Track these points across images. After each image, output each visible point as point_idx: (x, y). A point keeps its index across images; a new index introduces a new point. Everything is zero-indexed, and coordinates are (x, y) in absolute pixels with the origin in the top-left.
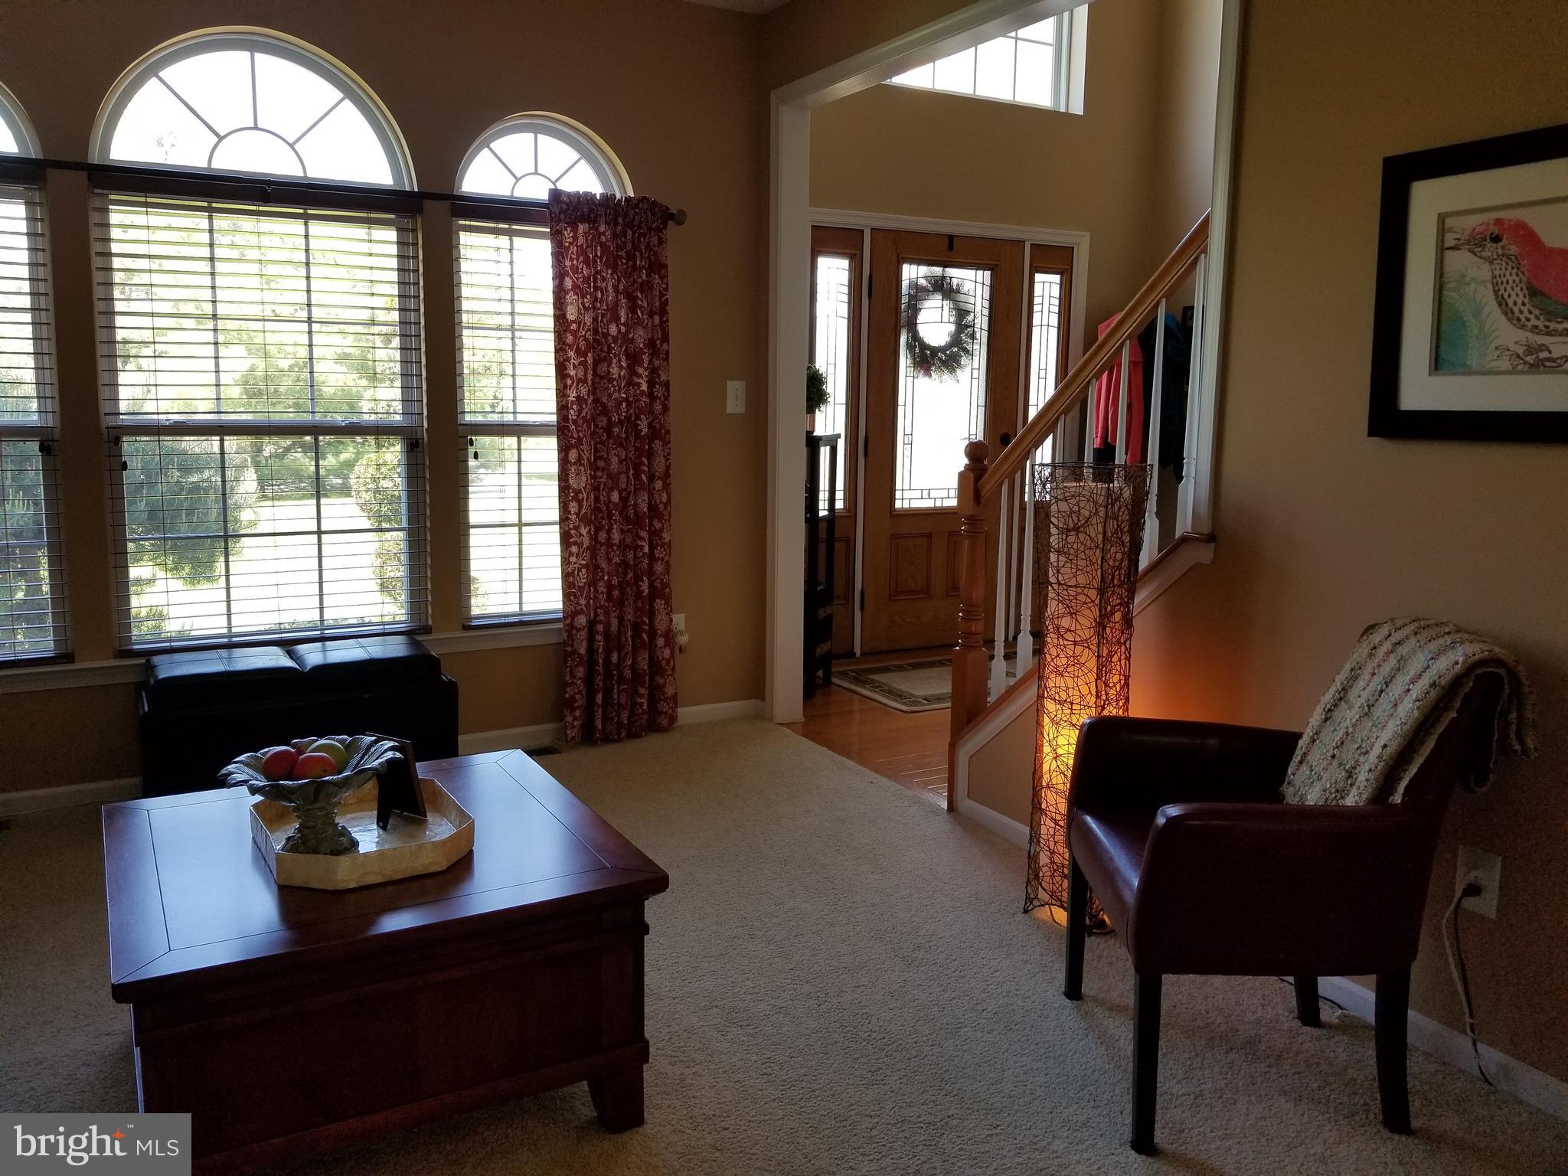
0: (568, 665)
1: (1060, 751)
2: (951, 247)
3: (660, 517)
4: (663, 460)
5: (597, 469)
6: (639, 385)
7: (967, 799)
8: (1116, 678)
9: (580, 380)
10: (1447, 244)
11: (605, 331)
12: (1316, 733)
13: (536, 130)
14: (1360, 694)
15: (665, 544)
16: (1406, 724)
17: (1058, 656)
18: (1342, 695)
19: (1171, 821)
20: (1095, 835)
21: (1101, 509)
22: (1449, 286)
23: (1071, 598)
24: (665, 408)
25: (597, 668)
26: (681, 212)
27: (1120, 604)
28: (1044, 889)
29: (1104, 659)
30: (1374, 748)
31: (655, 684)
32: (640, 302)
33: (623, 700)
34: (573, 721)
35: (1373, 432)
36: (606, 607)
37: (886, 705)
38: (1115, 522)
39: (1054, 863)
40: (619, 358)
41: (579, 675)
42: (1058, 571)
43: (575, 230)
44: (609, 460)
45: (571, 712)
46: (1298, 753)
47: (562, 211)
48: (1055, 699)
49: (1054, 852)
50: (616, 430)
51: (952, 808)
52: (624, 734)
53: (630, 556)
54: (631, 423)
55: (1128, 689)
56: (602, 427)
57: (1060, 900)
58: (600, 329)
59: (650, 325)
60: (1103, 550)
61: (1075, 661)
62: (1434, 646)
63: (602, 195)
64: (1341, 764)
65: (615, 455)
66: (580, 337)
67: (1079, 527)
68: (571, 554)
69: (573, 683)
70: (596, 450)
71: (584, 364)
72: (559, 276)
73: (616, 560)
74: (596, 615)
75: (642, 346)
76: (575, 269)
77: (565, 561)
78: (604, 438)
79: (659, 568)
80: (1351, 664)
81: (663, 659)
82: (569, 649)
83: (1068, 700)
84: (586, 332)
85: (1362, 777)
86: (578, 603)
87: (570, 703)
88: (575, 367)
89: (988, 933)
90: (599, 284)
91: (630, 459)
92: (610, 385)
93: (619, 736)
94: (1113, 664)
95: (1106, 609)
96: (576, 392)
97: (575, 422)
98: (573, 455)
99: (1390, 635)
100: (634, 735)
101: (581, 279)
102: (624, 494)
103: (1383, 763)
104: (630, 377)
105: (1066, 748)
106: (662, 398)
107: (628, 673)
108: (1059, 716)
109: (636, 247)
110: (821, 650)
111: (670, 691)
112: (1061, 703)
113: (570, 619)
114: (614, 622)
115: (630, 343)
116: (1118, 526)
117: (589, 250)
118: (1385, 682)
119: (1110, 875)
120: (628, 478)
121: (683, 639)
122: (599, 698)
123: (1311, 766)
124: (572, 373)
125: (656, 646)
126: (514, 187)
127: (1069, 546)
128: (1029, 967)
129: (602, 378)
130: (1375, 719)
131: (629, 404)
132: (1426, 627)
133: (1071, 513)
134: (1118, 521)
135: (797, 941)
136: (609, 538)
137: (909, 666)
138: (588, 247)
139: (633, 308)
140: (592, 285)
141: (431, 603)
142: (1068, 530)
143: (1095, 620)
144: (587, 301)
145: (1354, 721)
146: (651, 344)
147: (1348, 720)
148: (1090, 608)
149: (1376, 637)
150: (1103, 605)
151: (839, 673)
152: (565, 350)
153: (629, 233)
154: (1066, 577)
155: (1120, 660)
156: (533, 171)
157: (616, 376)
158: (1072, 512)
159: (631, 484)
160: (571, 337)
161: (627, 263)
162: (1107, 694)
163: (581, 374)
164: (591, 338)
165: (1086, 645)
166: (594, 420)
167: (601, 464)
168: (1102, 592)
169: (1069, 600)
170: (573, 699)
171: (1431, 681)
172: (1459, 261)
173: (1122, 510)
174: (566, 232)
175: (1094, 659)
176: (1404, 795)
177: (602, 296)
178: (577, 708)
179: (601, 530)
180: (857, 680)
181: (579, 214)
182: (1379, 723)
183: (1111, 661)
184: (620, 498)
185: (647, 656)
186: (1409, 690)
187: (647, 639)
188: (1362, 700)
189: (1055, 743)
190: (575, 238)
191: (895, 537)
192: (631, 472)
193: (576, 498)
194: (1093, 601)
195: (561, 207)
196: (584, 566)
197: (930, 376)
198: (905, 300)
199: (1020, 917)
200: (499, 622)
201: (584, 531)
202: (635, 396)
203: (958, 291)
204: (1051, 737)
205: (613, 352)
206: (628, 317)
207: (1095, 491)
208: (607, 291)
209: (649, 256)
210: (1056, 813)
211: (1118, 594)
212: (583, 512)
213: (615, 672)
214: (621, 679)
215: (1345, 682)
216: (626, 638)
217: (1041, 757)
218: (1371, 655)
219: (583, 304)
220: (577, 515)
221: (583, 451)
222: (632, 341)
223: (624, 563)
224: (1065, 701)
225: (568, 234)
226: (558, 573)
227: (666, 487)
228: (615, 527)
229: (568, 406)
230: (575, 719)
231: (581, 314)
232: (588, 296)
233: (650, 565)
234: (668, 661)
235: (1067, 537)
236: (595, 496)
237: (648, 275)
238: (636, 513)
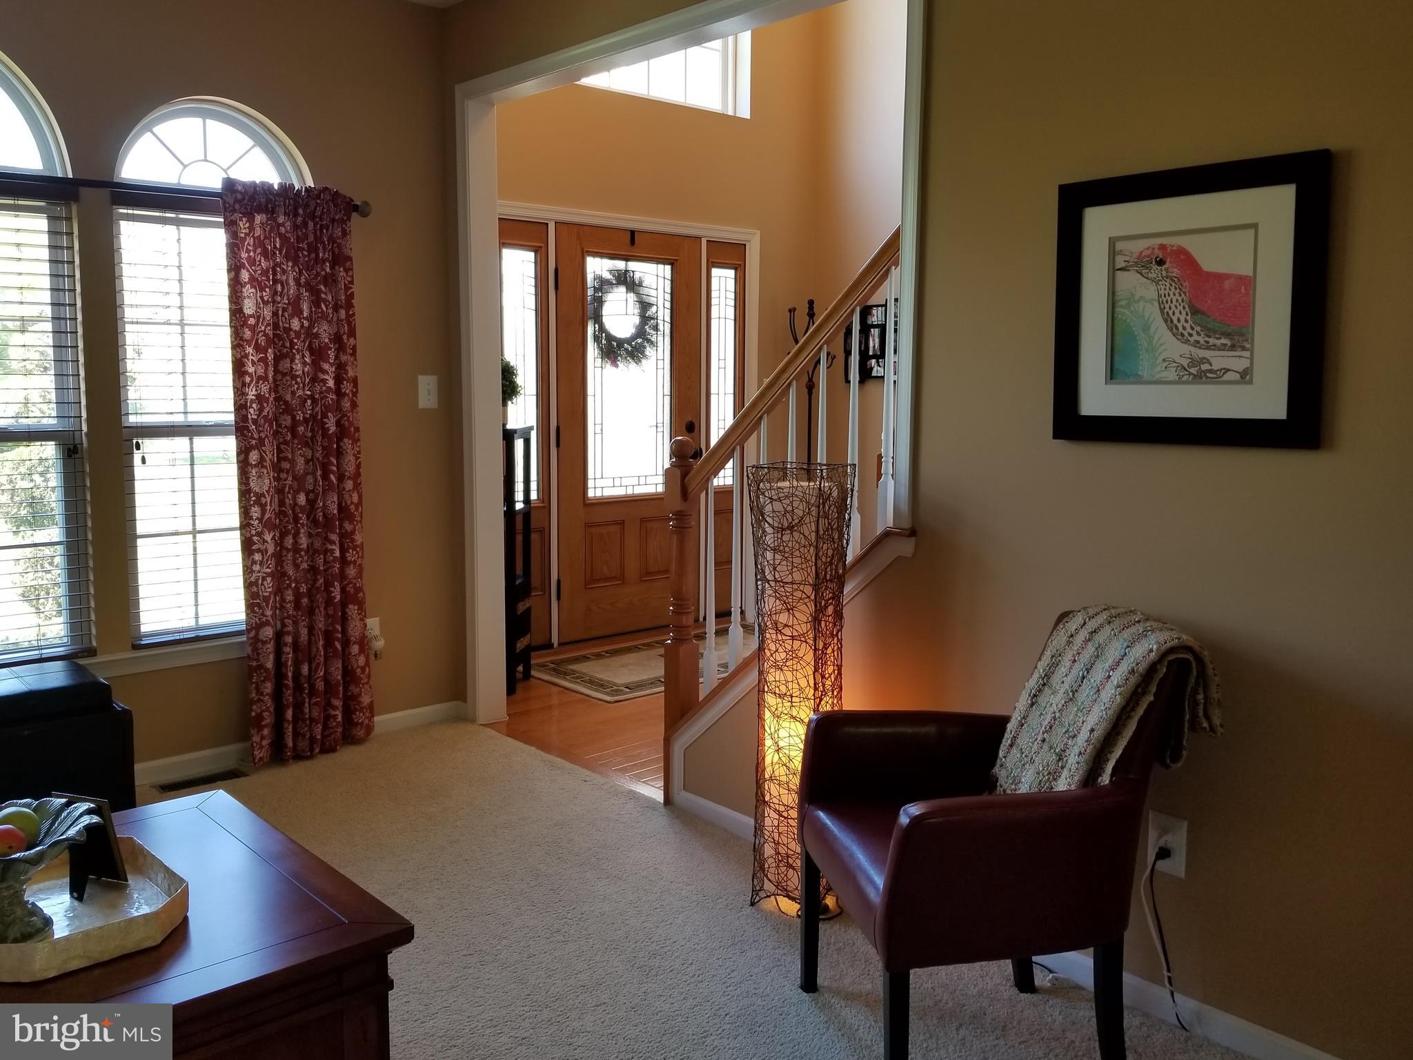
0: (254, 681)
1: (781, 744)
2: (633, 242)
3: (351, 518)
4: (352, 459)
5: (281, 470)
6: (324, 381)
7: (683, 791)
8: (830, 669)
9: (259, 378)
10: (1118, 267)
11: (287, 326)
12: (1024, 718)
13: (205, 114)
14: (1064, 678)
15: (357, 546)
16: (1109, 709)
17: (777, 651)
18: (1045, 681)
19: (915, 821)
20: (831, 832)
21: (813, 508)
22: (1121, 303)
23: (788, 594)
24: (354, 405)
25: (286, 682)
26: (366, 203)
27: (832, 598)
28: (770, 880)
29: (820, 652)
30: (1082, 732)
31: (350, 694)
32: (323, 296)
33: (315, 714)
34: (261, 741)
35: (1057, 434)
36: (295, 617)
37: (588, 696)
38: (826, 520)
39: (779, 853)
40: (303, 354)
41: (266, 690)
42: (775, 569)
43: (251, 220)
44: (294, 461)
45: (258, 732)
46: (1008, 737)
47: (236, 201)
48: (775, 693)
49: (778, 843)
50: (301, 429)
51: (668, 801)
52: (317, 750)
53: (320, 561)
54: (316, 422)
55: (841, 678)
56: (286, 427)
57: (786, 890)
58: (281, 324)
59: (335, 319)
60: (817, 547)
61: (793, 655)
62: (1127, 634)
63: (280, 184)
64: (1051, 748)
65: (300, 455)
66: (260, 332)
67: (793, 527)
68: (254, 562)
69: (259, 700)
70: (279, 451)
71: (264, 360)
72: (235, 268)
73: (305, 566)
74: (284, 625)
75: (327, 340)
76: (252, 262)
77: (247, 570)
78: (289, 437)
79: (351, 572)
80: (1051, 651)
81: (358, 667)
82: (254, 664)
83: (788, 693)
84: (266, 327)
85: (1072, 759)
86: (263, 614)
87: (258, 722)
88: (253, 363)
89: (719, 931)
90: (279, 277)
91: (318, 459)
92: (294, 382)
93: (311, 754)
94: (828, 656)
95: (821, 604)
96: (256, 390)
97: (255, 422)
98: (254, 456)
99: (1085, 623)
100: (328, 749)
101: (259, 272)
102: (311, 496)
103: (1091, 746)
104: (316, 374)
105: (787, 740)
106: (351, 395)
107: (320, 685)
108: (780, 709)
109: (318, 239)
110: (520, 645)
111: (366, 700)
112: (782, 696)
113: (254, 631)
114: (304, 632)
115: (314, 338)
116: (829, 524)
117: (267, 241)
118: (1086, 669)
119: (849, 874)
120: (316, 480)
121: (379, 644)
122: (289, 714)
123: (1022, 749)
124: (251, 370)
125: (350, 653)
126: (181, 174)
127: (785, 544)
128: (764, 962)
129: (284, 375)
130: (1079, 704)
131: (314, 401)
132: (1119, 615)
133: (785, 513)
134: (828, 519)
135: (530, 963)
136: (296, 543)
137: (607, 653)
138: (266, 238)
139: (316, 302)
140: (271, 278)
141: (95, 623)
142: (783, 529)
143: (811, 615)
144: (266, 294)
145: (1060, 706)
146: (337, 339)
147: (1054, 705)
148: (805, 604)
149: (1072, 625)
150: (818, 600)
151: (537, 665)
152: (242, 346)
153: (311, 224)
154: (782, 574)
155: (833, 651)
156: (203, 158)
157: (300, 373)
158: (786, 511)
159: (319, 485)
160: (249, 332)
161: (308, 256)
162: (824, 685)
163: (261, 371)
164: (271, 334)
165: (803, 639)
166: (276, 419)
167: (286, 465)
168: (816, 587)
169: (786, 596)
170: (260, 717)
171: (1129, 668)
172: (1129, 281)
173: (832, 508)
174: (241, 223)
175: (811, 653)
176: (1112, 776)
177: (283, 288)
178: (266, 726)
179: (287, 536)
180: (557, 672)
181: (255, 204)
182: (1084, 708)
183: (826, 653)
184: (307, 500)
185: (340, 665)
186: (1109, 677)
187: (340, 648)
188: (1066, 686)
189: (776, 736)
190: (251, 228)
191: (588, 525)
192: (319, 473)
193: (258, 502)
194: (809, 597)
195: (236, 197)
196: (268, 575)
197: (617, 366)
198: (590, 292)
199: (748, 910)
200: (173, 638)
201: (268, 537)
202: (321, 393)
203: (640, 285)
204: (773, 730)
205: (296, 347)
206: (311, 312)
207: (807, 492)
208: (288, 284)
209: (332, 249)
210: (779, 804)
211: (831, 588)
212: (267, 516)
213: (306, 685)
214: (313, 692)
215: (1047, 669)
216: (318, 648)
217: (763, 750)
218: (1069, 643)
219: (262, 297)
220: (260, 520)
221: (265, 452)
222: (317, 336)
223: (313, 569)
224: (785, 694)
225: (243, 225)
226: (239, 582)
227: (357, 486)
228: (302, 531)
229: (246, 405)
230: (263, 738)
231: (260, 308)
232: (267, 290)
233: (342, 570)
234: (363, 669)
235: (782, 536)
236: (279, 500)
237: (332, 268)
238: (325, 515)
